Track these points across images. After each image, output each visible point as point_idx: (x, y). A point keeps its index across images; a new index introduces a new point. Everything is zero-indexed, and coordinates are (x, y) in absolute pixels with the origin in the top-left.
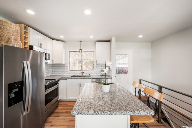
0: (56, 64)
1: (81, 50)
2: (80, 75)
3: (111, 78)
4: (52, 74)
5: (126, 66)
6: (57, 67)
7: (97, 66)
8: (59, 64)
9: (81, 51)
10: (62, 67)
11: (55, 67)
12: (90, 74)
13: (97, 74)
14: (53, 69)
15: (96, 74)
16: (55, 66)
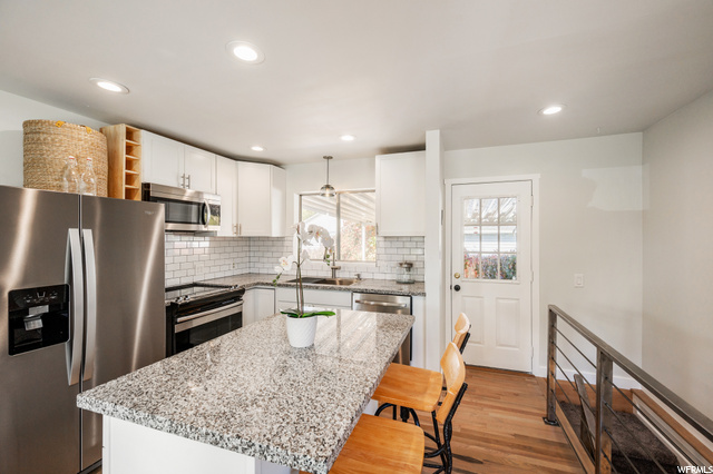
0: (249, 239)
1: (328, 187)
2: (328, 275)
3: (424, 294)
4: (245, 271)
5: (508, 247)
6: (261, 249)
7: (388, 244)
8: (259, 239)
9: (328, 192)
10: (274, 249)
11: (256, 249)
12: (358, 275)
13: (389, 277)
14: (252, 254)
15: (382, 277)
16: (256, 243)
